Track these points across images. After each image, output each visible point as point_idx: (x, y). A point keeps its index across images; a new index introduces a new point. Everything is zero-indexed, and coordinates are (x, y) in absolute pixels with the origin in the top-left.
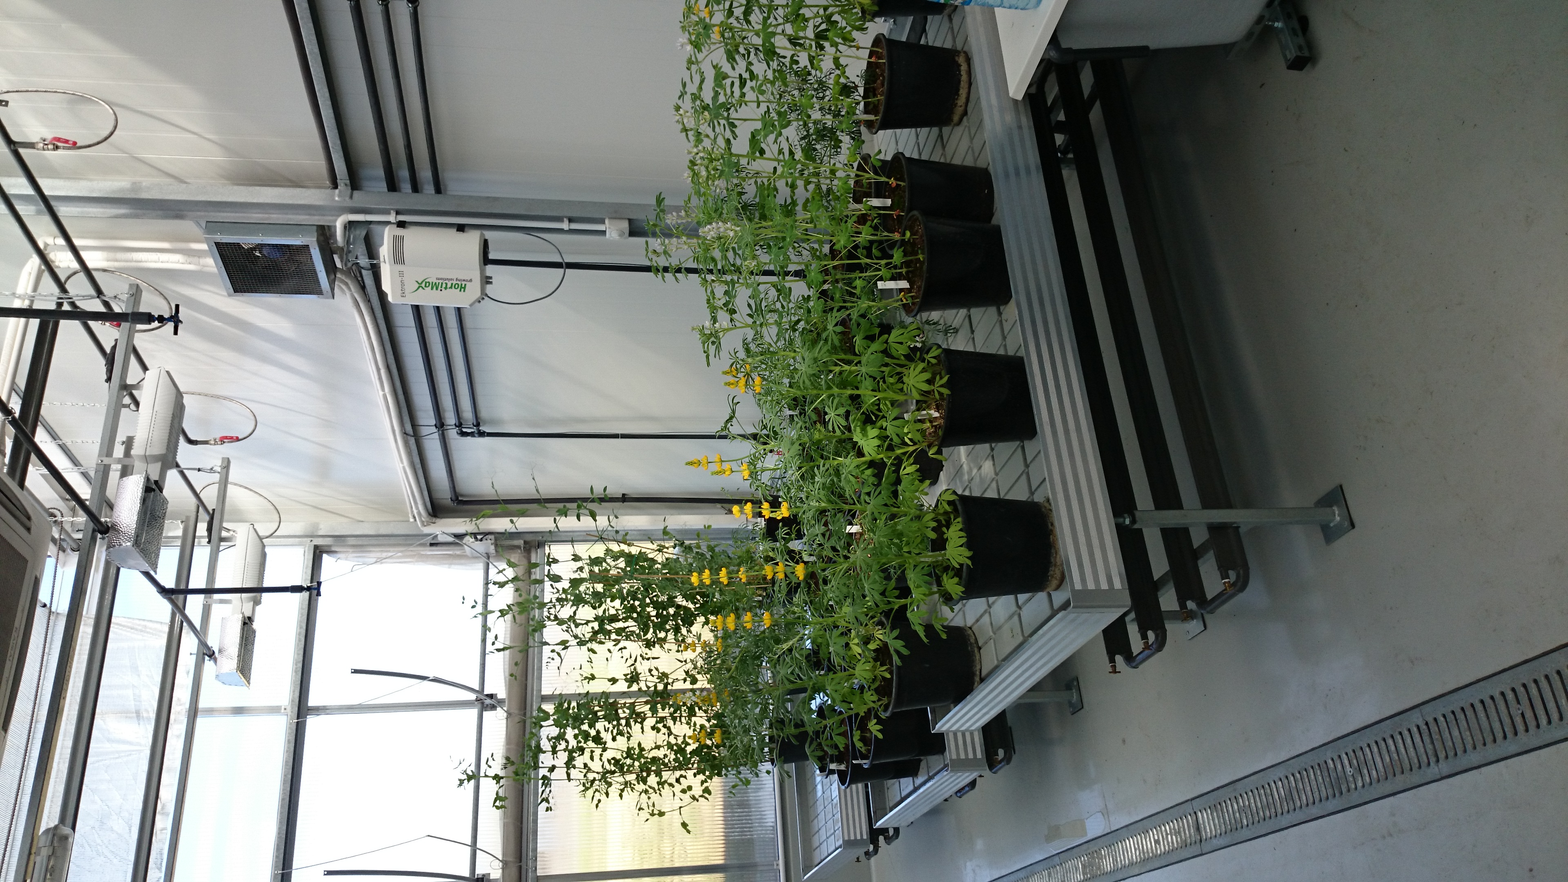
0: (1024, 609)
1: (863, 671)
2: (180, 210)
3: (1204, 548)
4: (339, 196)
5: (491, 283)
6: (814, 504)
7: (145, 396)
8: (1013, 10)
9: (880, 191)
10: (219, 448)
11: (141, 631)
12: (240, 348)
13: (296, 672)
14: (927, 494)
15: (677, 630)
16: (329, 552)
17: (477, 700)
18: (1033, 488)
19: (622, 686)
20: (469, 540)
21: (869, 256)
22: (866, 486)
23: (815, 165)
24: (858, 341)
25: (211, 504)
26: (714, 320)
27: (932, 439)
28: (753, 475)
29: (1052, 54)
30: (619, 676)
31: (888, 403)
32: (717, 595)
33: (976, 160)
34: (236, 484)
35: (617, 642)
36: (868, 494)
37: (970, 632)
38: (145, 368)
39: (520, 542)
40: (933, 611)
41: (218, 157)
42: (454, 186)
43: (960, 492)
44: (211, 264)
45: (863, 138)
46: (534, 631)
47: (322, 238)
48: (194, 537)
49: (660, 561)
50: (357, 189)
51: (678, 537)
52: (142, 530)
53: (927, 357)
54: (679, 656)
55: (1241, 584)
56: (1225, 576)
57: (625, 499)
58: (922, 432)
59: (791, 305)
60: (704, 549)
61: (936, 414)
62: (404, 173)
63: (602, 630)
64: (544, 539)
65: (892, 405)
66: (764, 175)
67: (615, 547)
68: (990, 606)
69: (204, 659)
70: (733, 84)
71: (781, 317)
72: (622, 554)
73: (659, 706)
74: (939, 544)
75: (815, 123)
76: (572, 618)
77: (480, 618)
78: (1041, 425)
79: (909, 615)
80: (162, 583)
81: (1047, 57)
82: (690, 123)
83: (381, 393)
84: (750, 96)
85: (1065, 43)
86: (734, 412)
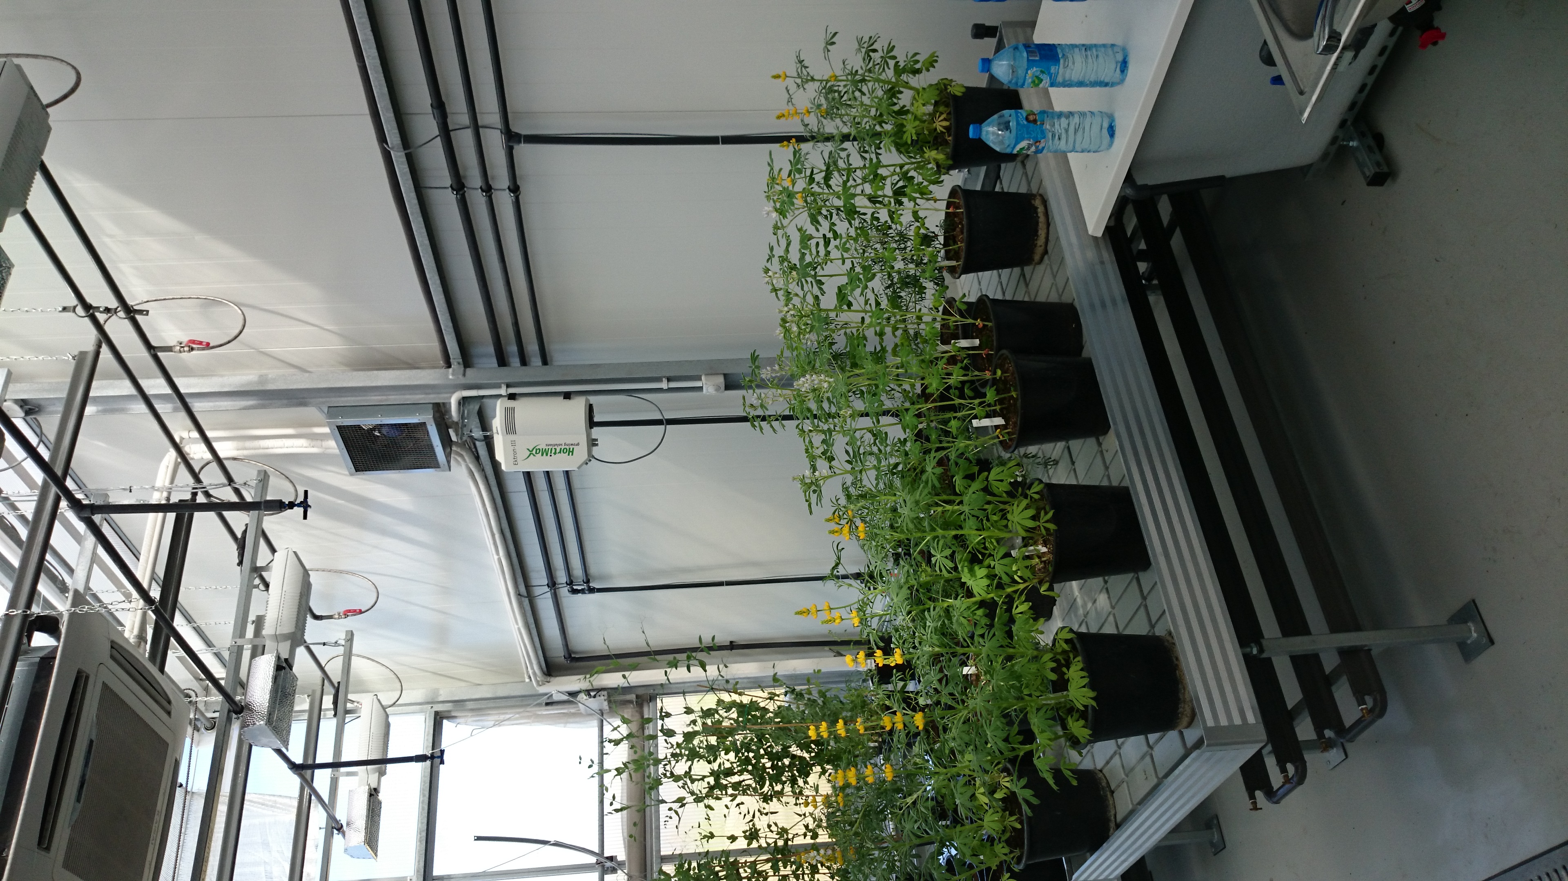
0: (1156, 749)
1: (991, 823)
2: (303, 398)
3: (1336, 674)
4: (453, 374)
5: (597, 445)
6: (927, 649)
7: (274, 577)
8: (1086, 154)
9: (967, 332)
10: (343, 621)
11: (272, 807)
12: (362, 524)
13: (420, 841)
14: (1042, 633)
15: (793, 781)
16: (450, 718)
17: (597, 863)
18: (1154, 621)
19: (741, 844)
20: (582, 697)
21: (962, 396)
22: (978, 627)
23: (902, 313)
24: (958, 481)
25: (336, 677)
26: (814, 468)
27: (1042, 575)
28: (863, 621)
29: (1128, 192)
30: (738, 833)
31: (993, 540)
32: (832, 743)
33: (1060, 296)
34: (358, 656)
35: (734, 797)
36: (982, 636)
37: (1100, 775)
38: (273, 551)
39: (632, 697)
40: (1060, 755)
41: (337, 346)
42: (559, 358)
43: (1075, 628)
44: (333, 446)
45: (946, 283)
46: (651, 788)
47: (437, 415)
48: (320, 710)
49: (771, 710)
50: (469, 367)
51: (788, 683)
52: (274, 708)
53: (1029, 493)
54: (798, 809)
55: (1380, 709)
56: (1361, 702)
57: (732, 646)
58: (1032, 568)
59: (888, 449)
60: (815, 695)
61: (1044, 550)
62: (512, 349)
63: (718, 785)
64: (656, 692)
65: (998, 542)
66: (853, 325)
67: (726, 697)
68: (1119, 747)
69: (333, 833)
70: (818, 244)
71: (879, 461)
72: (733, 704)
73: (780, 864)
74: (1061, 685)
75: (899, 272)
76: (688, 774)
77: (597, 779)
78: (1155, 556)
79: (1035, 761)
80: (293, 760)
81: (1123, 194)
82: (779, 283)
83: (496, 557)
84: (835, 254)
85: (1141, 180)
86: (839, 558)
